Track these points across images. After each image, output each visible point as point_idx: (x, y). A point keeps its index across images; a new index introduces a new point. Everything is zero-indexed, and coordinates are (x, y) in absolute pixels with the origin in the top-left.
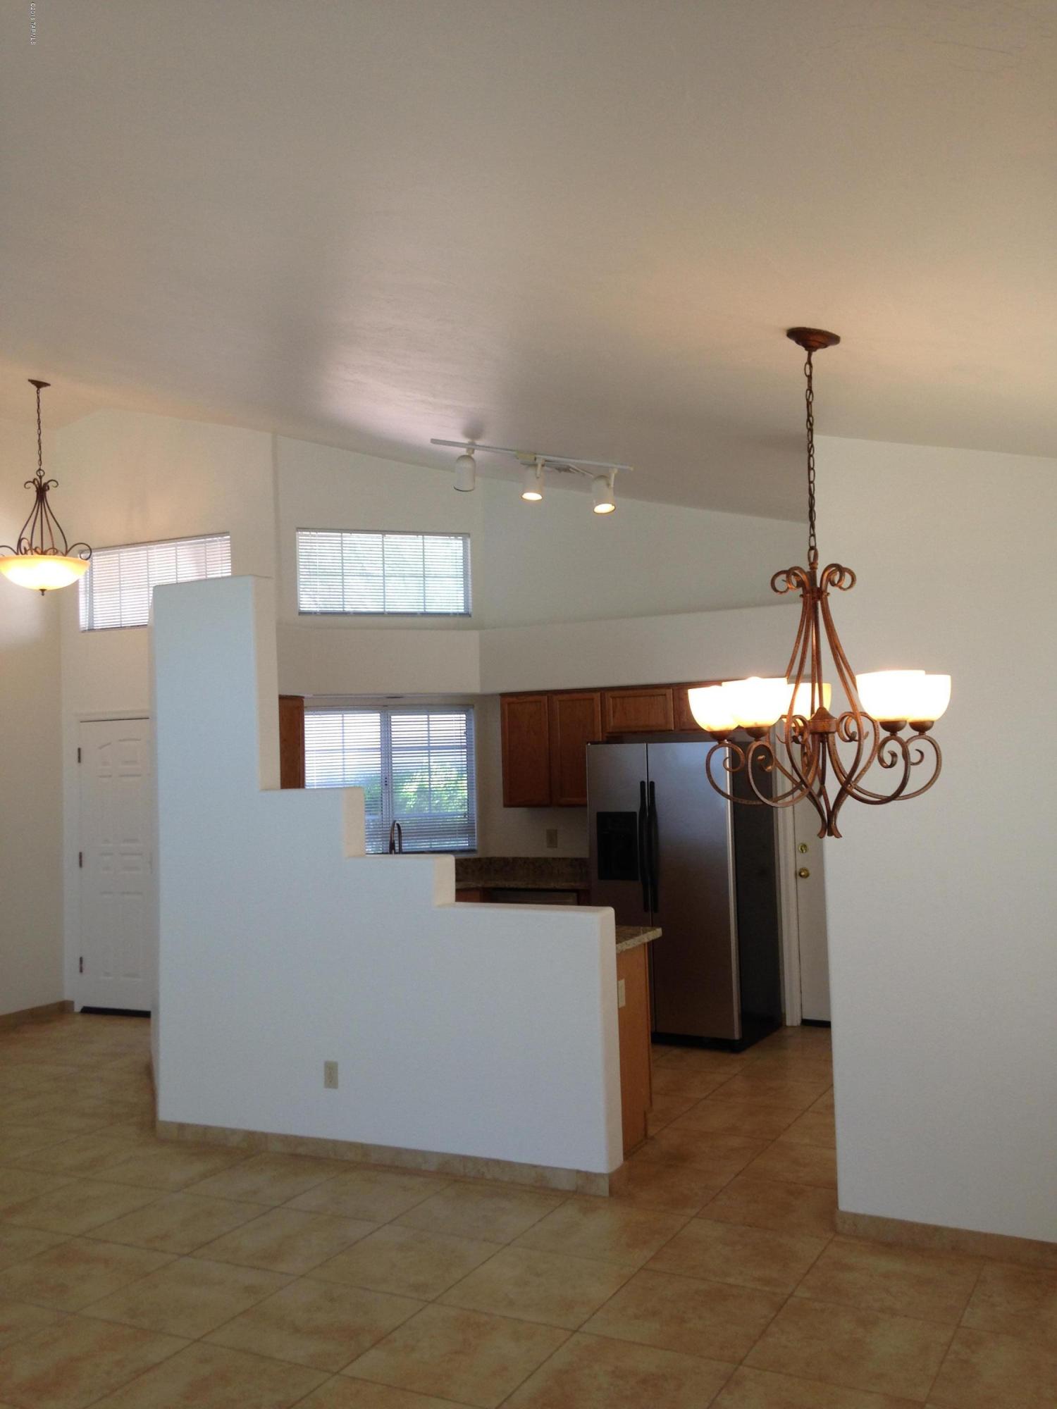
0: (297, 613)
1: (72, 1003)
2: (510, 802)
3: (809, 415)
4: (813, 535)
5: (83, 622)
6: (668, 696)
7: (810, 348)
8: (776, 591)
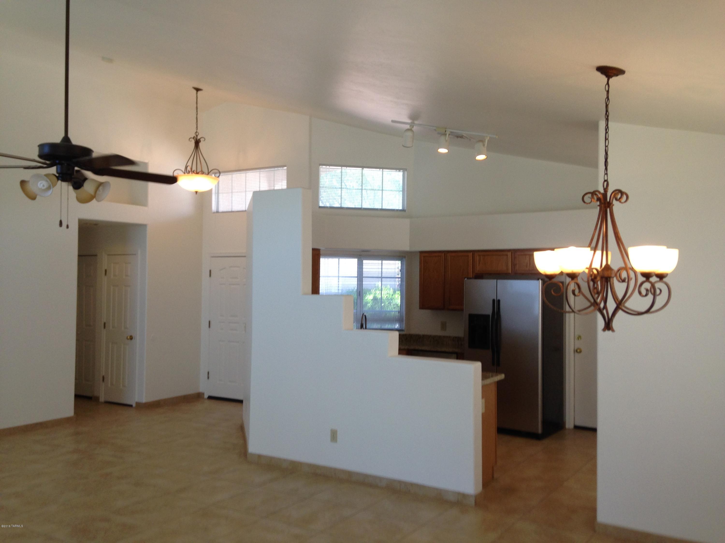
0: (318, 207)
1: (203, 394)
2: (423, 306)
3: (607, 111)
4: (607, 174)
5: (214, 208)
6: (509, 257)
7: (609, 77)
8: (584, 202)
